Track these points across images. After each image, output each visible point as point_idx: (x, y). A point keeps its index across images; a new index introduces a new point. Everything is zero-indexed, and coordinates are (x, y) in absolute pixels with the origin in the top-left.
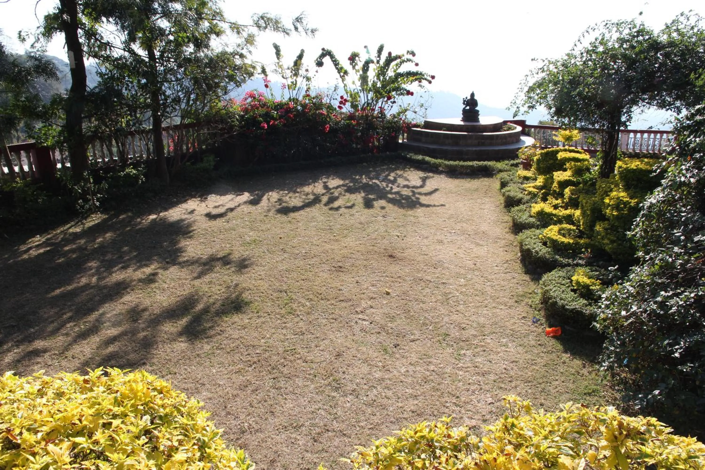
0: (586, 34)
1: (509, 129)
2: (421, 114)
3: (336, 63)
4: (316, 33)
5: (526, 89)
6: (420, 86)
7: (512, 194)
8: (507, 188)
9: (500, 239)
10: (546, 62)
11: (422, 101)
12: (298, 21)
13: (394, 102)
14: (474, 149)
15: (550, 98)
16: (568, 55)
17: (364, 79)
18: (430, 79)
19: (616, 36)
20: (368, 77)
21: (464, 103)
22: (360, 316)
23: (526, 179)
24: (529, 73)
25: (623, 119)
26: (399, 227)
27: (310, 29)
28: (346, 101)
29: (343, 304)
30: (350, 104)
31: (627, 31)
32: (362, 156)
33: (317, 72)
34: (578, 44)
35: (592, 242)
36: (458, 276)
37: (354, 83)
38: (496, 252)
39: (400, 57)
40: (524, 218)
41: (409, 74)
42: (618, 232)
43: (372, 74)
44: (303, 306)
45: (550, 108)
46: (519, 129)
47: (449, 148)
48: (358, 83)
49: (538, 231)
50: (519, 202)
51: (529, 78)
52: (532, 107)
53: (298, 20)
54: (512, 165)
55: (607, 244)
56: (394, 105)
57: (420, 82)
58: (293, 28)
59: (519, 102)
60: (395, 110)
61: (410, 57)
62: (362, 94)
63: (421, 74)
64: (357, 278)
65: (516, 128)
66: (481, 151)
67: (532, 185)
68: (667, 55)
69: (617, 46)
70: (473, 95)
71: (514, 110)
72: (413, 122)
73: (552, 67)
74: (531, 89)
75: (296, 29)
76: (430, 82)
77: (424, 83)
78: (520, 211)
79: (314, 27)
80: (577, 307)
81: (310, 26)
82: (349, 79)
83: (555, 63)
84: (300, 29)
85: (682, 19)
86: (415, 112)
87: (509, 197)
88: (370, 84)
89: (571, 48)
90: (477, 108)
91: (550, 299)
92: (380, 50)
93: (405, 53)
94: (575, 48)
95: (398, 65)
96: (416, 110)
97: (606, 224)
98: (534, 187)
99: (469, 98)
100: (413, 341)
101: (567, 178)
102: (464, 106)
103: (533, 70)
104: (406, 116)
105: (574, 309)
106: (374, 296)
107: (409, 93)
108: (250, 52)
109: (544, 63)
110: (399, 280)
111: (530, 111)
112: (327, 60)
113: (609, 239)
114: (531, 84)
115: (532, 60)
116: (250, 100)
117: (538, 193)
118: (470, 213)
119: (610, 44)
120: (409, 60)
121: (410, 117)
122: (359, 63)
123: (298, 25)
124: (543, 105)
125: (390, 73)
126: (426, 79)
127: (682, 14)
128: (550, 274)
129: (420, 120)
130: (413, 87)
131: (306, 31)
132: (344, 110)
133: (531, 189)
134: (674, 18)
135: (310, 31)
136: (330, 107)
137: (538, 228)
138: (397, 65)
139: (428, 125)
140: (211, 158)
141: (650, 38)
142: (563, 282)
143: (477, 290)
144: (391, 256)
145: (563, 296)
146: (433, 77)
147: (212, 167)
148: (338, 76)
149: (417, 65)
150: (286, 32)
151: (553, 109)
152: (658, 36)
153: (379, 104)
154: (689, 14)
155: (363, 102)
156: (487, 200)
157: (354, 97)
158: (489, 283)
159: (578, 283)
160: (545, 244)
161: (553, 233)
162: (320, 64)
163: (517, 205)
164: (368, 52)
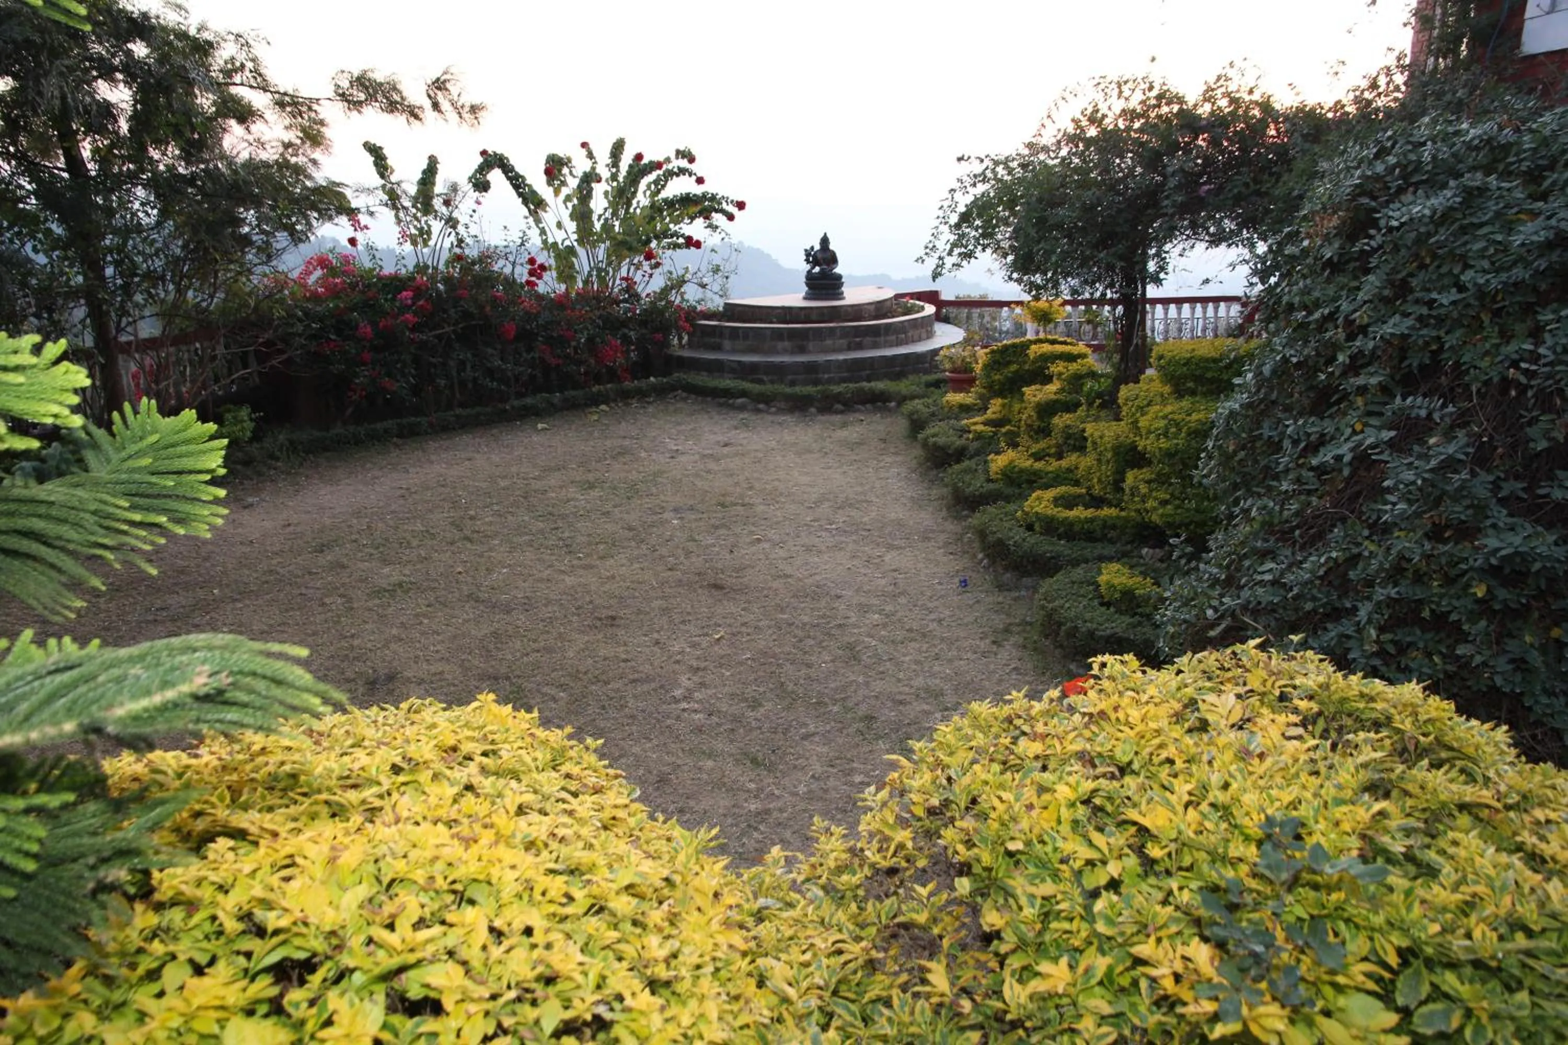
0: (1061, 103)
1: (908, 311)
2: (716, 288)
3: (517, 182)
4: (480, 114)
5: (954, 219)
6: (710, 226)
7: (941, 440)
8: (929, 431)
9: (933, 531)
10: (987, 162)
11: (717, 260)
12: (439, 88)
13: (658, 265)
14: (841, 357)
15: (1004, 234)
16: (1030, 145)
17: (582, 215)
18: (731, 209)
19: (1118, 106)
20: (591, 212)
21: (807, 261)
22: (684, 705)
23: (965, 409)
24: (957, 185)
25: (1152, 266)
26: (717, 528)
27: (468, 105)
28: (543, 268)
29: (640, 688)
30: (554, 274)
31: (1138, 97)
32: (595, 389)
33: (478, 203)
34: (1047, 122)
35: (1123, 514)
36: (864, 609)
37: (559, 225)
38: (931, 556)
39: (659, 165)
40: (977, 485)
41: (686, 201)
42: (1171, 484)
43: (599, 203)
44: (555, 700)
45: (1005, 256)
46: (930, 309)
47: (787, 359)
48: (572, 226)
49: (1011, 507)
50: (960, 454)
51: (958, 196)
52: (969, 255)
53: (439, 85)
54: (929, 385)
55: (1155, 509)
56: (657, 272)
57: (707, 218)
58: (427, 104)
59: (942, 246)
60: (657, 283)
61: (684, 163)
62: (581, 251)
63: (713, 198)
64: (656, 636)
65: (923, 308)
66: (855, 361)
67: (977, 419)
68: (1214, 142)
69: (1121, 125)
70: (825, 241)
71: (931, 263)
72: (699, 308)
73: (1000, 170)
74: (965, 218)
75: (436, 106)
76: (731, 217)
77: (718, 218)
78: (966, 471)
79: (476, 101)
80: (1118, 630)
81: (467, 100)
82: (549, 218)
83: (1006, 162)
84: (445, 105)
85: (1231, 73)
86: (704, 286)
87: (936, 447)
88: (598, 226)
89: (1034, 132)
90: (838, 270)
91: (1060, 624)
92: (618, 149)
93: (673, 156)
94: (1043, 132)
95: (659, 185)
96: (705, 280)
97: (1146, 473)
98: (985, 424)
99: (817, 247)
100: (805, 737)
101: (1053, 397)
102: (808, 267)
103: (965, 178)
104: (682, 294)
105: (1112, 636)
106: (703, 665)
107: (691, 243)
108: (314, 162)
109: (984, 166)
110: (744, 629)
111: (964, 263)
112: (496, 176)
113: (1156, 499)
114: (962, 209)
115: (960, 159)
116: (318, 273)
117: (995, 433)
118: (859, 489)
119: (1107, 121)
120: (682, 171)
121: (691, 293)
122: (569, 179)
123: (440, 97)
124: (989, 251)
125: (642, 199)
126: (723, 212)
127: (1231, 65)
128: (1052, 580)
129: (716, 303)
130: (696, 229)
131: (458, 110)
132: (541, 288)
133: (980, 428)
134: (1220, 71)
135: (467, 109)
136: (510, 282)
137: (1008, 499)
138: (656, 182)
139: (734, 312)
140: (244, 413)
141: (1181, 110)
142: (1082, 592)
143: (910, 630)
144: (717, 587)
145: (1088, 616)
146: (741, 206)
147: (249, 434)
148: (525, 211)
149: (700, 181)
150: (413, 113)
151: (1010, 258)
152: (1196, 105)
153: (624, 272)
154: (1243, 65)
155: (587, 269)
156: (889, 460)
157: (565, 255)
158: (932, 616)
159: (1111, 587)
160: (1030, 528)
161: (1044, 504)
162: (482, 186)
163: (958, 461)
164: (590, 156)
